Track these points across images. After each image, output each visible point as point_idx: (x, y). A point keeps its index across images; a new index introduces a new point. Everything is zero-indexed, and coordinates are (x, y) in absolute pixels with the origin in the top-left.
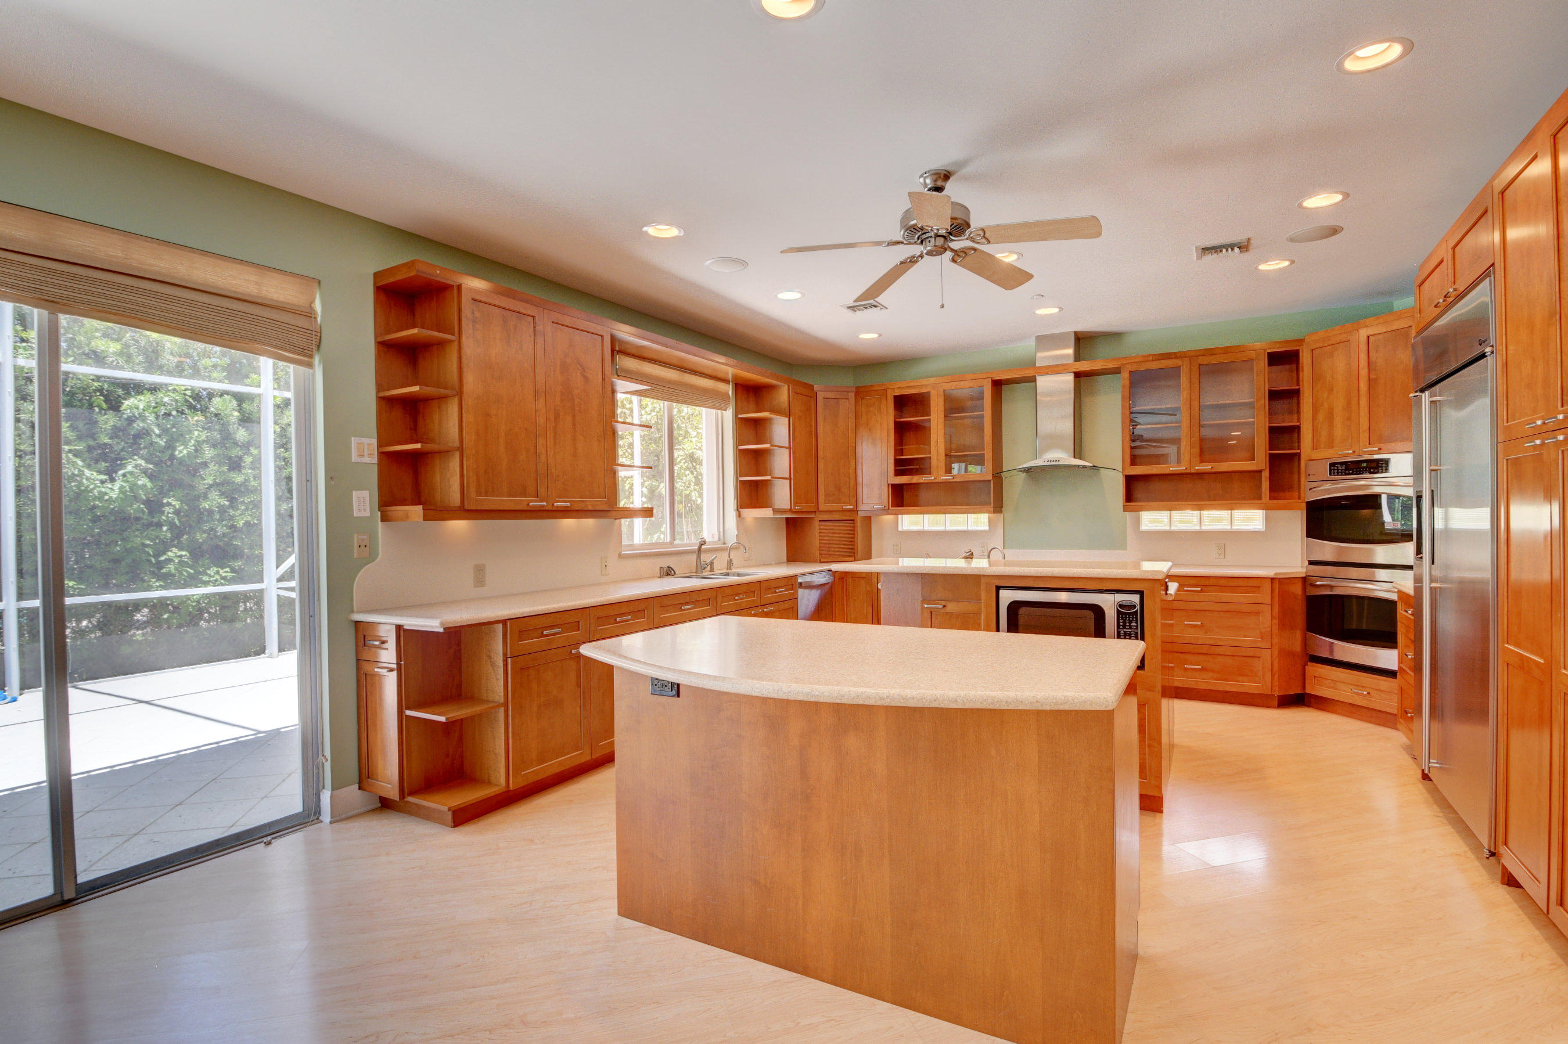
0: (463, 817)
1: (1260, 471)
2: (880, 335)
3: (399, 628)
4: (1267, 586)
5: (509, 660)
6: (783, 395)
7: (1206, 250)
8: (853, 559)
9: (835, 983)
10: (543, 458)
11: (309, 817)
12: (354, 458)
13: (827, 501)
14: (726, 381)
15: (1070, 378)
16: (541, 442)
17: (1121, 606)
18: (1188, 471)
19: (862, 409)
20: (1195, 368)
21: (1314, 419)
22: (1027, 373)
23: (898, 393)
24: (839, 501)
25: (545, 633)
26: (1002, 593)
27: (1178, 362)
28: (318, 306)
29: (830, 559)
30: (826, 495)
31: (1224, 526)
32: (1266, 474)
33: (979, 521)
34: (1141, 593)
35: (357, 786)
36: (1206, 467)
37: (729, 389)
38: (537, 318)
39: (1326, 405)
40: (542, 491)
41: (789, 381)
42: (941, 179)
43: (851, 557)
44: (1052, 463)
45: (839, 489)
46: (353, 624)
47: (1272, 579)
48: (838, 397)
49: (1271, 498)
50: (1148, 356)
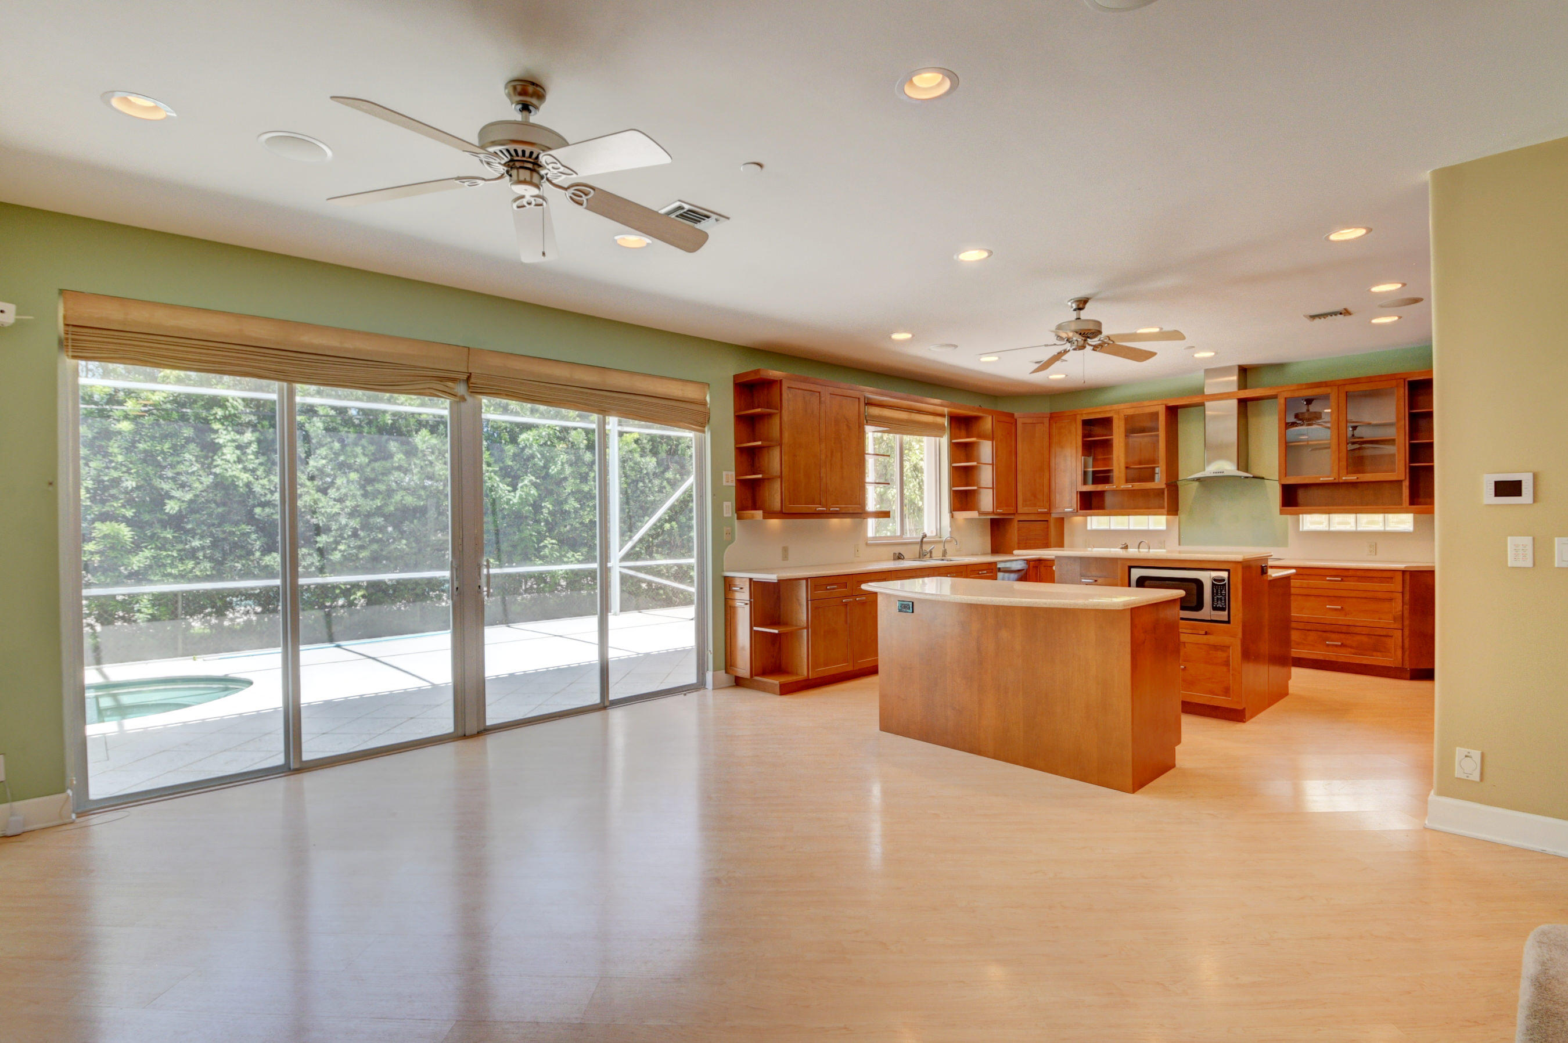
0: (786, 690)
1: (1401, 481)
2: (1067, 376)
3: (751, 579)
4: (1399, 578)
5: (810, 602)
6: (987, 424)
7: (1313, 317)
8: (1047, 547)
9: (994, 758)
10: (824, 480)
11: (700, 685)
12: (725, 484)
13: (1024, 506)
14: (942, 415)
15: (1233, 403)
16: (823, 470)
17: (1215, 580)
18: (1337, 481)
19: (1054, 431)
20: (1343, 396)
22: (1196, 400)
23: (1086, 417)
24: (1035, 505)
25: (828, 587)
26: (1133, 570)
27: (1328, 390)
28: (708, 399)
29: (1027, 548)
30: (1024, 501)
31: (1379, 527)
32: (1406, 484)
33: (1157, 522)
34: (1228, 571)
35: (724, 671)
36: (1352, 478)
37: (946, 422)
38: (821, 393)
40: (823, 500)
41: (992, 413)
42: (1081, 304)
44: (1217, 475)
45: (1035, 496)
46: (723, 579)
47: (1404, 572)
48: (1034, 422)
49: (1411, 504)
50: (1302, 385)
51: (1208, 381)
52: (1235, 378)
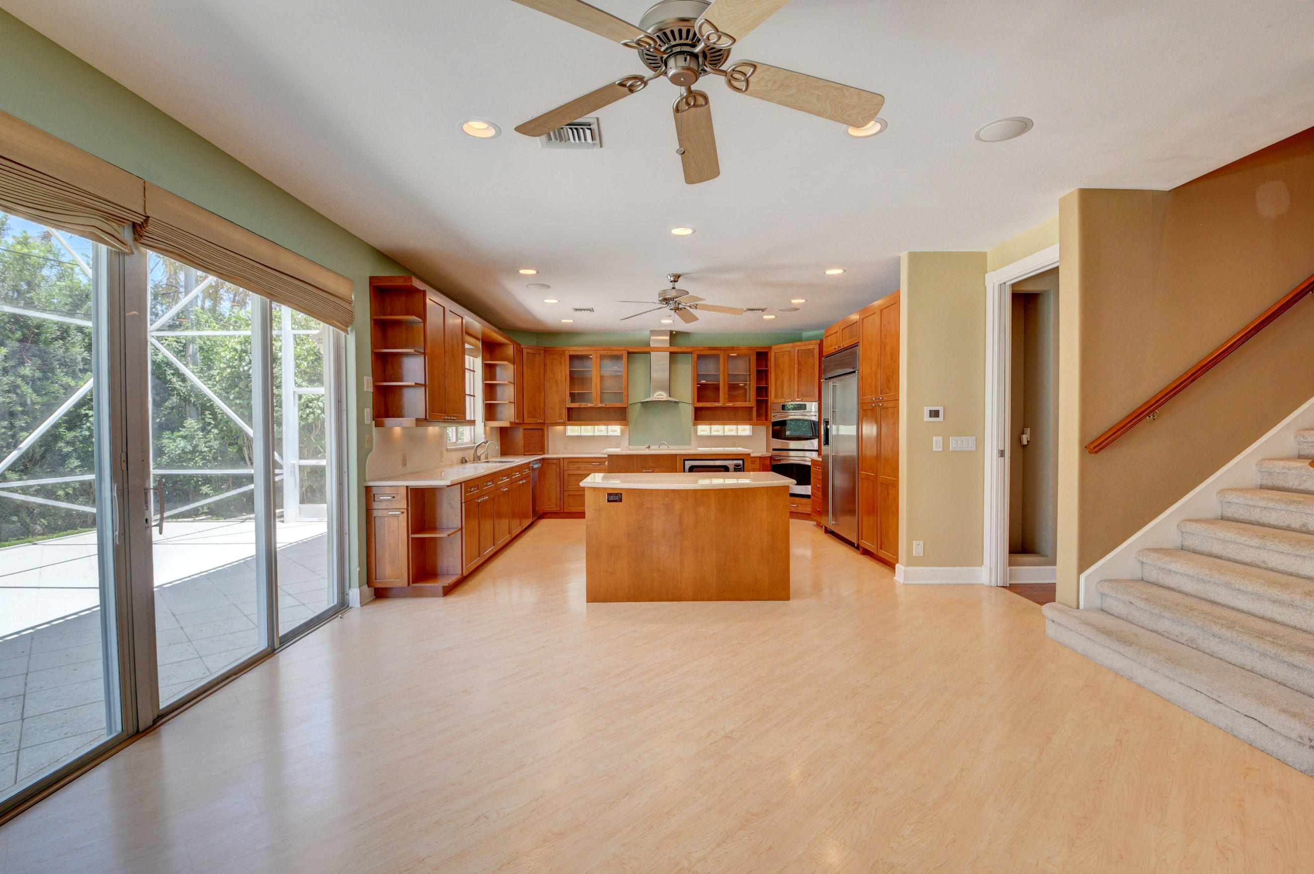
0: (448, 591)
1: (752, 407)
3: (407, 487)
4: (758, 461)
5: (463, 504)
6: (510, 350)
7: (749, 309)
8: (542, 453)
10: (447, 390)
11: (342, 606)
12: (365, 389)
13: (529, 417)
14: (479, 338)
15: (668, 354)
16: (447, 381)
17: (735, 466)
18: (723, 406)
19: (548, 362)
20: (726, 356)
21: (776, 384)
22: (646, 350)
23: (572, 353)
24: (534, 417)
25: (472, 490)
26: (686, 462)
27: (719, 352)
28: (353, 297)
29: (530, 453)
30: (529, 413)
31: (733, 433)
32: (755, 409)
33: (615, 430)
34: (743, 460)
35: (366, 586)
36: (731, 404)
37: (480, 344)
38: (445, 308)
39: (781, 379)
41: (514, 342)
42: (676, 278)
43: (540, 451)
44: (657, 399)
45: (535, 410)
46: (364, 490)
47: (760, 457)
48: (535, 352)
49: (757, 420)
50: (705, 347)
51: (652, 338)
52: (668, 338)
